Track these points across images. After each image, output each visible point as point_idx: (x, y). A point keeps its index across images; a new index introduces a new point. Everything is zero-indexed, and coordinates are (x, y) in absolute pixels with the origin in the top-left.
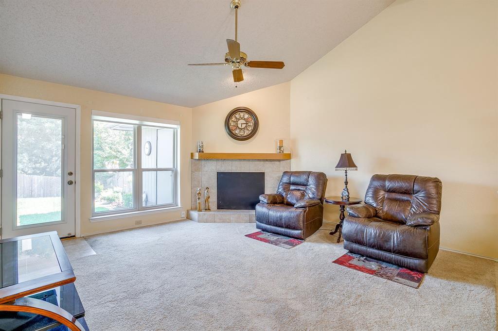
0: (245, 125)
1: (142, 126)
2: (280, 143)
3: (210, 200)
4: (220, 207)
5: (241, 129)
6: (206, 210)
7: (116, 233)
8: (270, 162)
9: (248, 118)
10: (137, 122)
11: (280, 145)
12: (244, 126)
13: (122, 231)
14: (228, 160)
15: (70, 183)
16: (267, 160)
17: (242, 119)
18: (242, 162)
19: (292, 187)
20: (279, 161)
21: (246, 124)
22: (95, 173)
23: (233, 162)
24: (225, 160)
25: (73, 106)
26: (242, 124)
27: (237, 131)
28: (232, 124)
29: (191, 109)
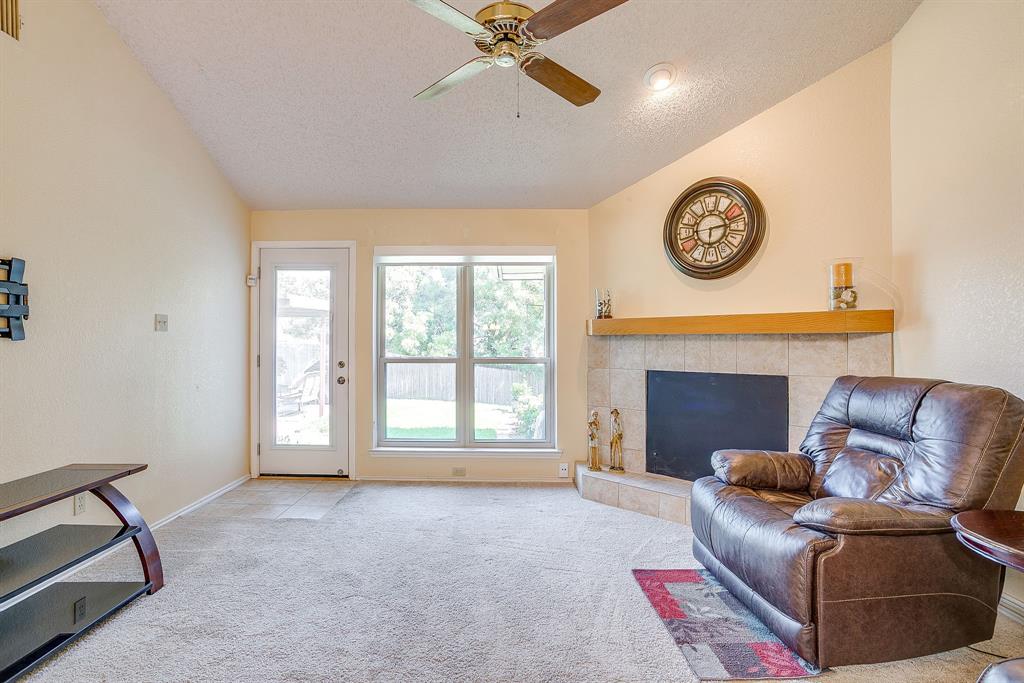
0: (721, 231)
1: (475, 268)
2: (838, 273)
3: (626, 443)
4: (654, 466)
5: (710, 244)
6: (612, 468)
7: (404, 485)
8: (807, 344)
9: (729, 209)
10: (459, 259)
11: (838, 281)
12: (717, 234)
13: (419, 484)
14: (674, 337)
15: (341, 381)
16: (795, 337)
17: (711, 213)
18: (715, 345)
19: (855, 439)
20: (845, 337)
21: (725, 225)
22: (388, 364)
23: (688, 342)
24: (665, 336)
25: (346, 244)
26: (711, 229)
27: (697, 252)
28: (683, 233)
29: (586, 211)
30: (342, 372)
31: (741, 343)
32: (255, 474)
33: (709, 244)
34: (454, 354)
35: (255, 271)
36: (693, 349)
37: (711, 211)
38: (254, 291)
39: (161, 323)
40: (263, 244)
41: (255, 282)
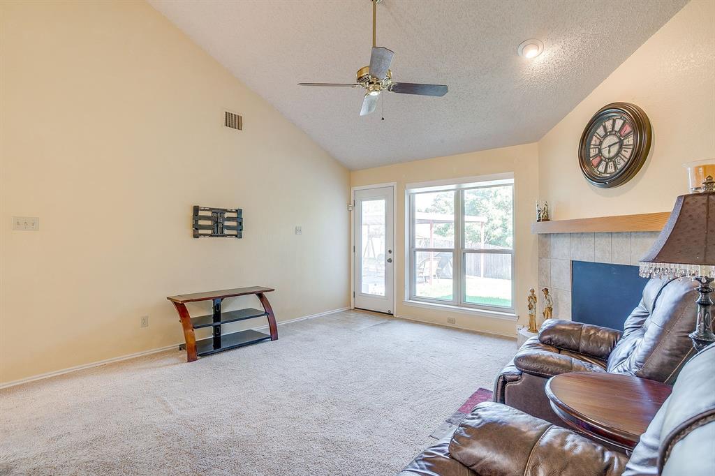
0: (617, 147)
3: (560, 315)
9: (622, 128)
12: (614, 150)
14: (588, 234)
15: (390, 261)
18: (615, 241)
21: (620, 142)
22: (417, 252)
23: (596, 239)
24: (582, 233)
25: (392, 184)
26: (609, 146)
27: (601, 166)
28: (593, 152)
29: (536, 143)
30: (390, 256)
31: (633, 239)
32: (353, 308)
33: (609, 159)
34: (453, 247)
35: (352, 203)
36: (599, 244)
37: (610, 132)
38: (352, 212)
39: (298, 231)
40: (356, 188)
41: (352, 208)
